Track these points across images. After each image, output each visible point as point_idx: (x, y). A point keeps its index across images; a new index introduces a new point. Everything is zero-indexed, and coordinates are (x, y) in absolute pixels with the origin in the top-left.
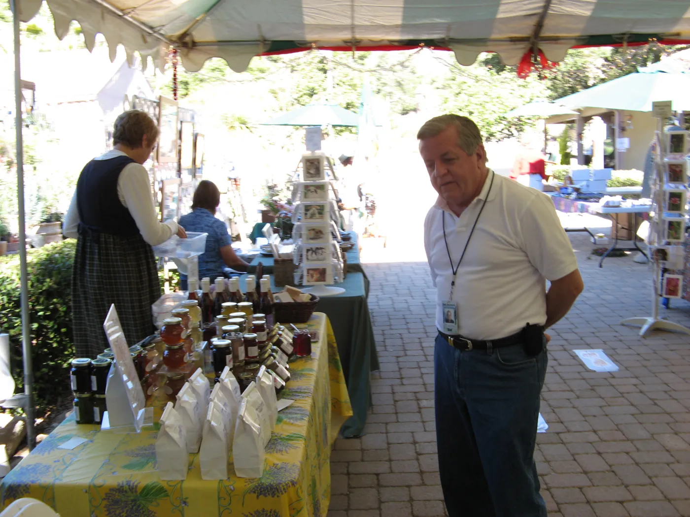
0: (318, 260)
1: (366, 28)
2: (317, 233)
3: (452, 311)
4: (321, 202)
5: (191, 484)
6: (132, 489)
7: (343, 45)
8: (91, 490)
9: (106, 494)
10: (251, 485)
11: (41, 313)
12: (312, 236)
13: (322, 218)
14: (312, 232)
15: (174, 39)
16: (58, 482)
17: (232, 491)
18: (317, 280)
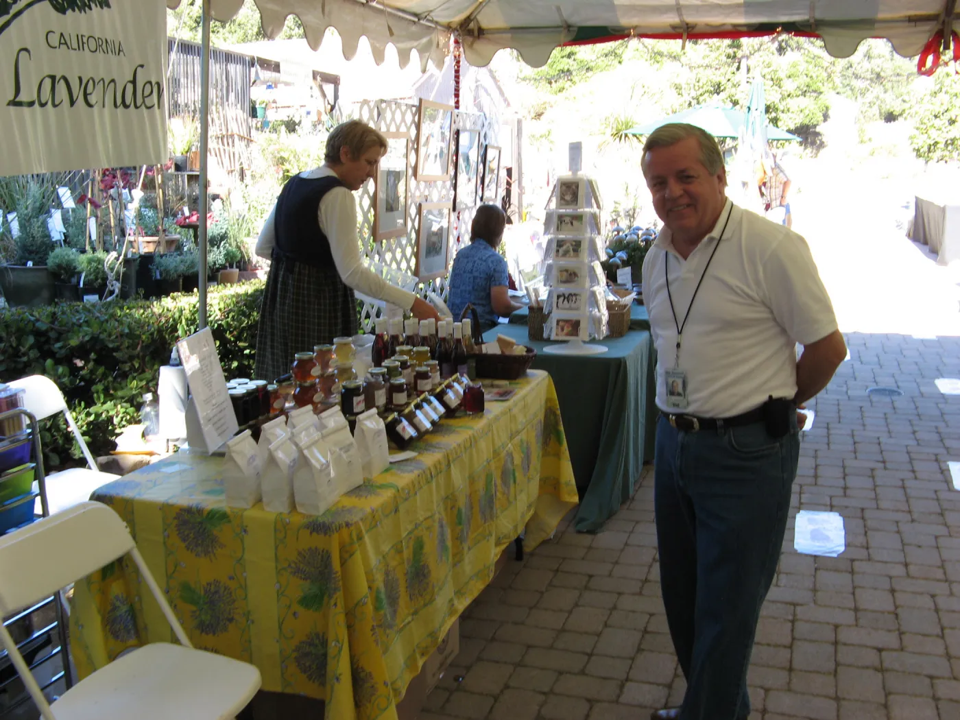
0: (570, 309)
1: (697, 9)
2: (570, 274)
3: (680, 382)
4: (579, 237)
5: (252, 513)
6: (200, 511)
7: (670, 31)
8: (165, 508)
9: (177, 514)
10: (306, 521)
11: (247, 352)
12: (564, 278)
13: (577, 256)
14: (565, 273)
15: (454, 26)
16: (138, 497)
17: (288, 524)
18: (567, 334)
